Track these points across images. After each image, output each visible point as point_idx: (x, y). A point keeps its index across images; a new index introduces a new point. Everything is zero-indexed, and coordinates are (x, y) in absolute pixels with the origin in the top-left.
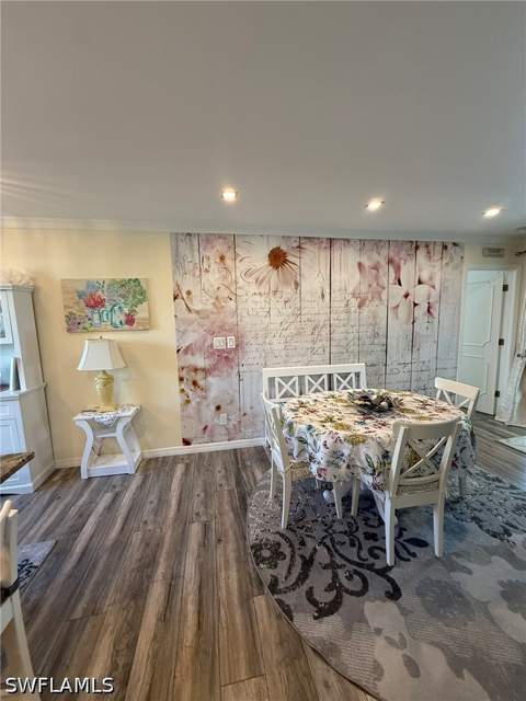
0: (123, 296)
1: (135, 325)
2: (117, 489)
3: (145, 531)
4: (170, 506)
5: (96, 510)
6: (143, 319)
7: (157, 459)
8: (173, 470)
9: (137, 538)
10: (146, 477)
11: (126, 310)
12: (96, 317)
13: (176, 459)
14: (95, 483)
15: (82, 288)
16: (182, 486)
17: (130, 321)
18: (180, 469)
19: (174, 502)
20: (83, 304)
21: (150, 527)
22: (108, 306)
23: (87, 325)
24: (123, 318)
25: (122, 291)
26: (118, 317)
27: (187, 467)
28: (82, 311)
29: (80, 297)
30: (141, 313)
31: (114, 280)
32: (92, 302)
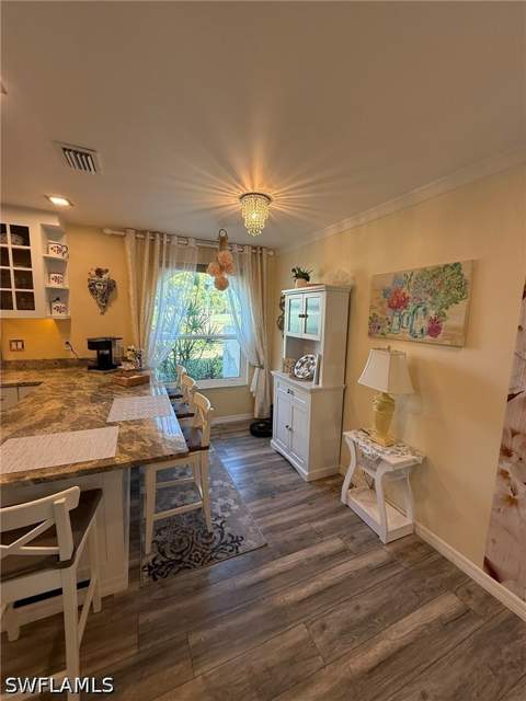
0: (432, 293)
1: (440, 337)
2: (351, 545)
3: (310, 638)
4: (369, 648)
5: (313, 549)
6: (455, 329)
7: (432, 551)
8: (435, 592)
9: (297, 633)
10: (390, 564)
11: (432, 313)
12: (396, 320)
13: (458, 580)
14: (345, 515)
15: (389, 284)
16: (419, 638)
17: (434, 329)
18: (446, 605)
19: (379, 649)
20: (386, 305)
21: (319, 641)
22: (411, 307)
23: (386, 331)
24: (425, 324)
25: (432, 285)
26: (421, 323)
27: (463, 616)
28: (383, 313)
29: (385, 296)
30: (454, 318)
31: (425, 269)
32: (395, 302)
